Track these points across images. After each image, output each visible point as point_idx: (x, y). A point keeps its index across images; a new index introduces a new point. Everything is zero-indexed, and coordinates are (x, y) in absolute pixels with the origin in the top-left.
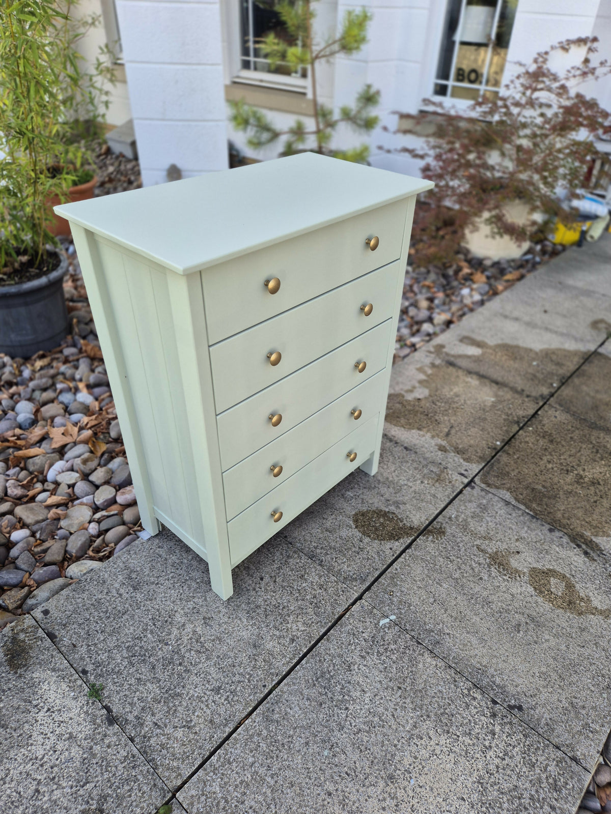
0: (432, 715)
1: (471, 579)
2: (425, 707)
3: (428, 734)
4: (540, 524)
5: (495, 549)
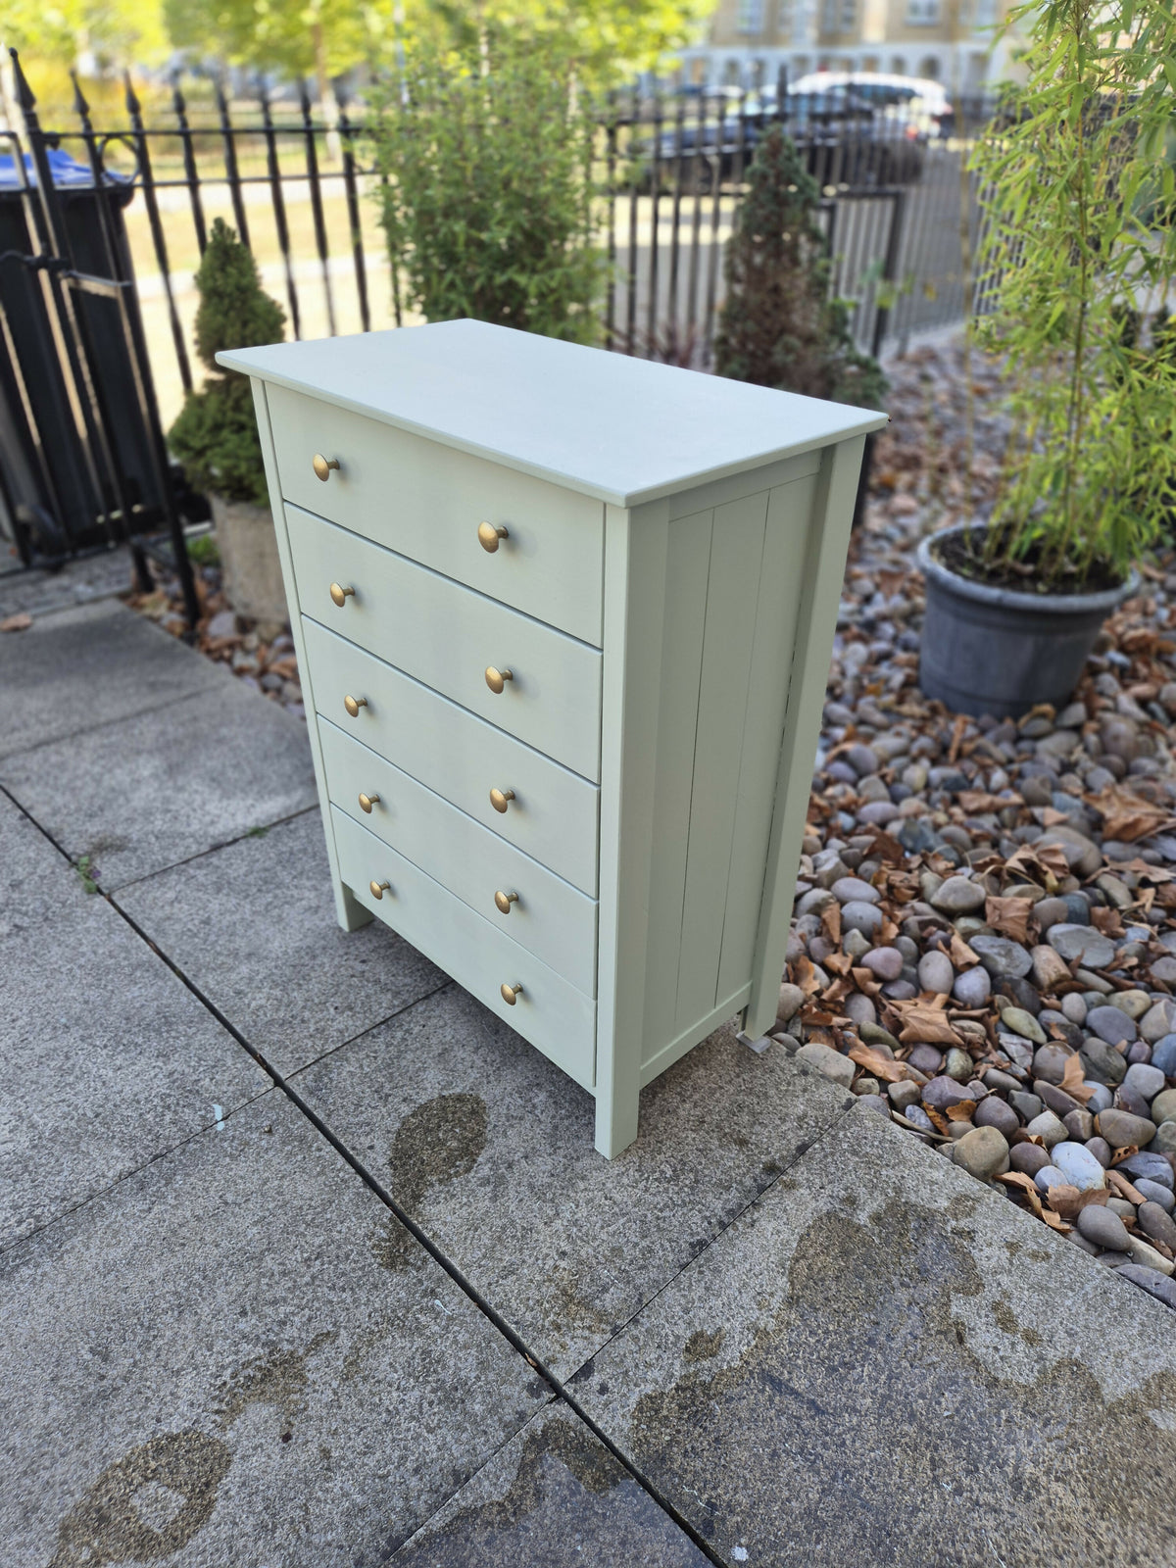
1: (251, 1290)
4: (363, 1556)
5: (311, 1376)
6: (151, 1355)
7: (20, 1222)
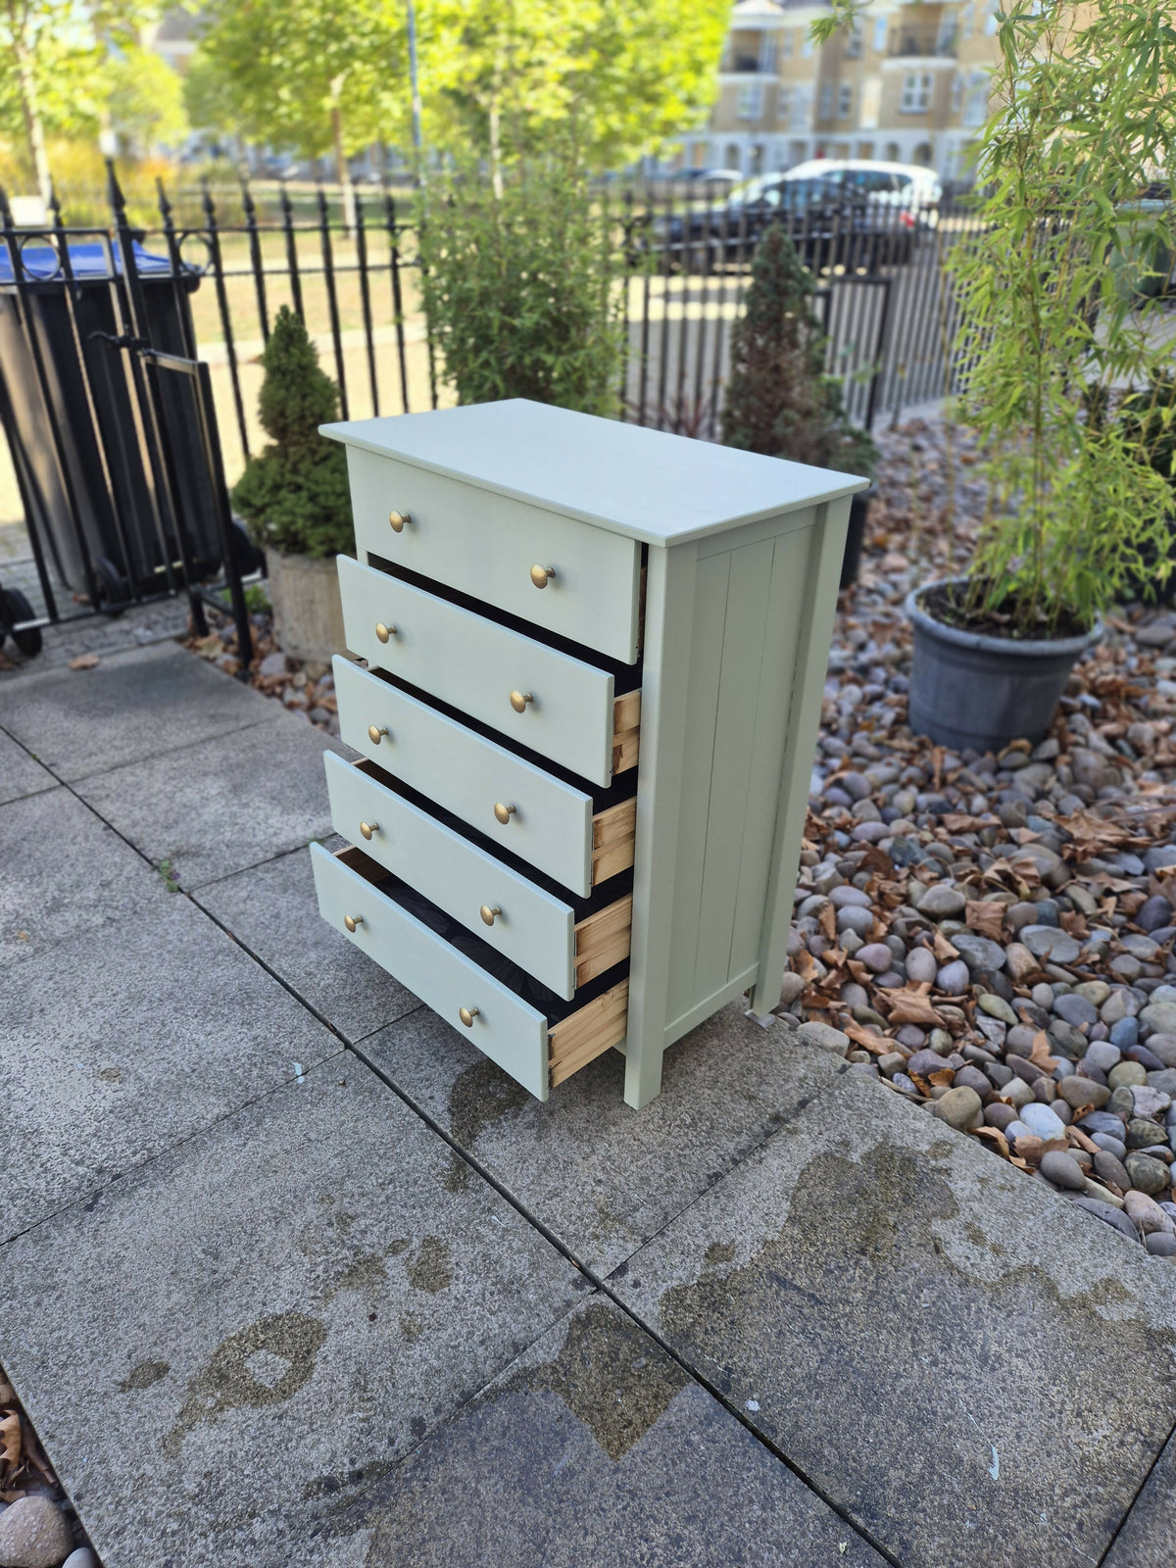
0: (141, 1100)
2: (155, 1094)
3: (121, 1091)
4: (440, 1405)
5: (391, 1273)
6: (255, 1255)
7: (135, 1153)
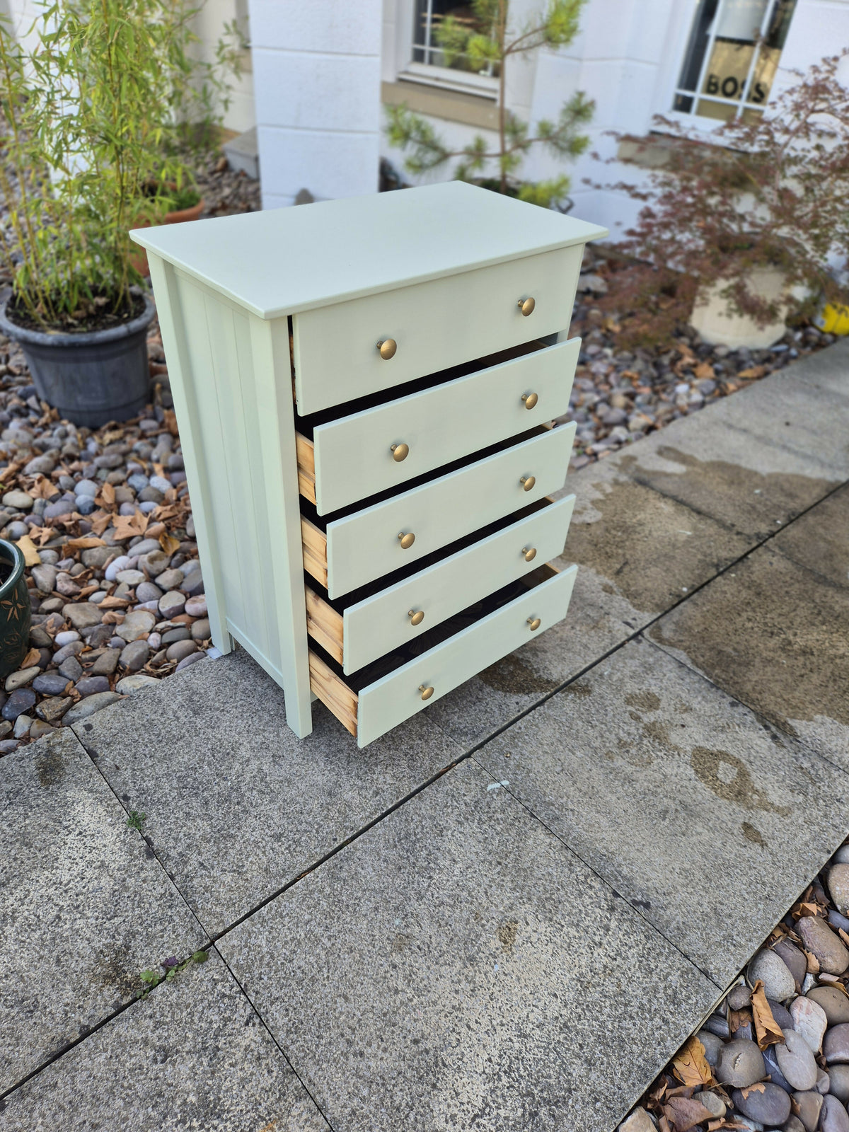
0: (535, 899)
2: (527, 888)
3: (525, 918)
4: (721, 696)
5: (653, 719)
